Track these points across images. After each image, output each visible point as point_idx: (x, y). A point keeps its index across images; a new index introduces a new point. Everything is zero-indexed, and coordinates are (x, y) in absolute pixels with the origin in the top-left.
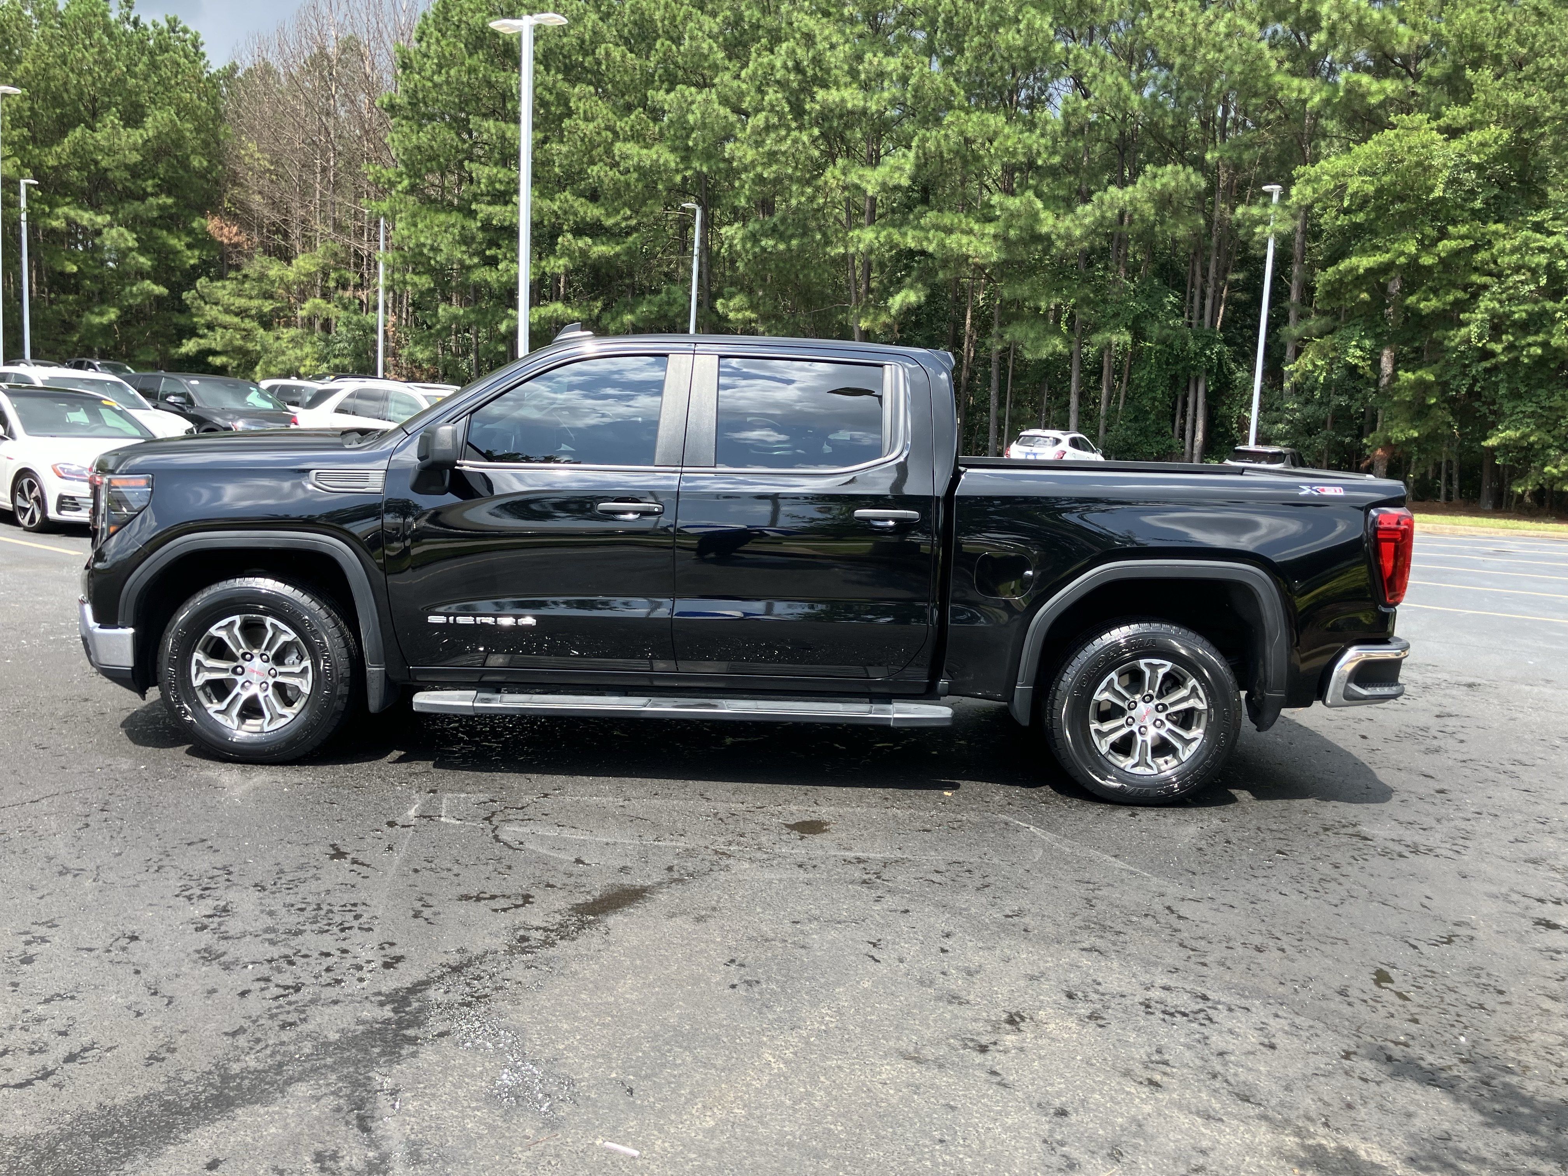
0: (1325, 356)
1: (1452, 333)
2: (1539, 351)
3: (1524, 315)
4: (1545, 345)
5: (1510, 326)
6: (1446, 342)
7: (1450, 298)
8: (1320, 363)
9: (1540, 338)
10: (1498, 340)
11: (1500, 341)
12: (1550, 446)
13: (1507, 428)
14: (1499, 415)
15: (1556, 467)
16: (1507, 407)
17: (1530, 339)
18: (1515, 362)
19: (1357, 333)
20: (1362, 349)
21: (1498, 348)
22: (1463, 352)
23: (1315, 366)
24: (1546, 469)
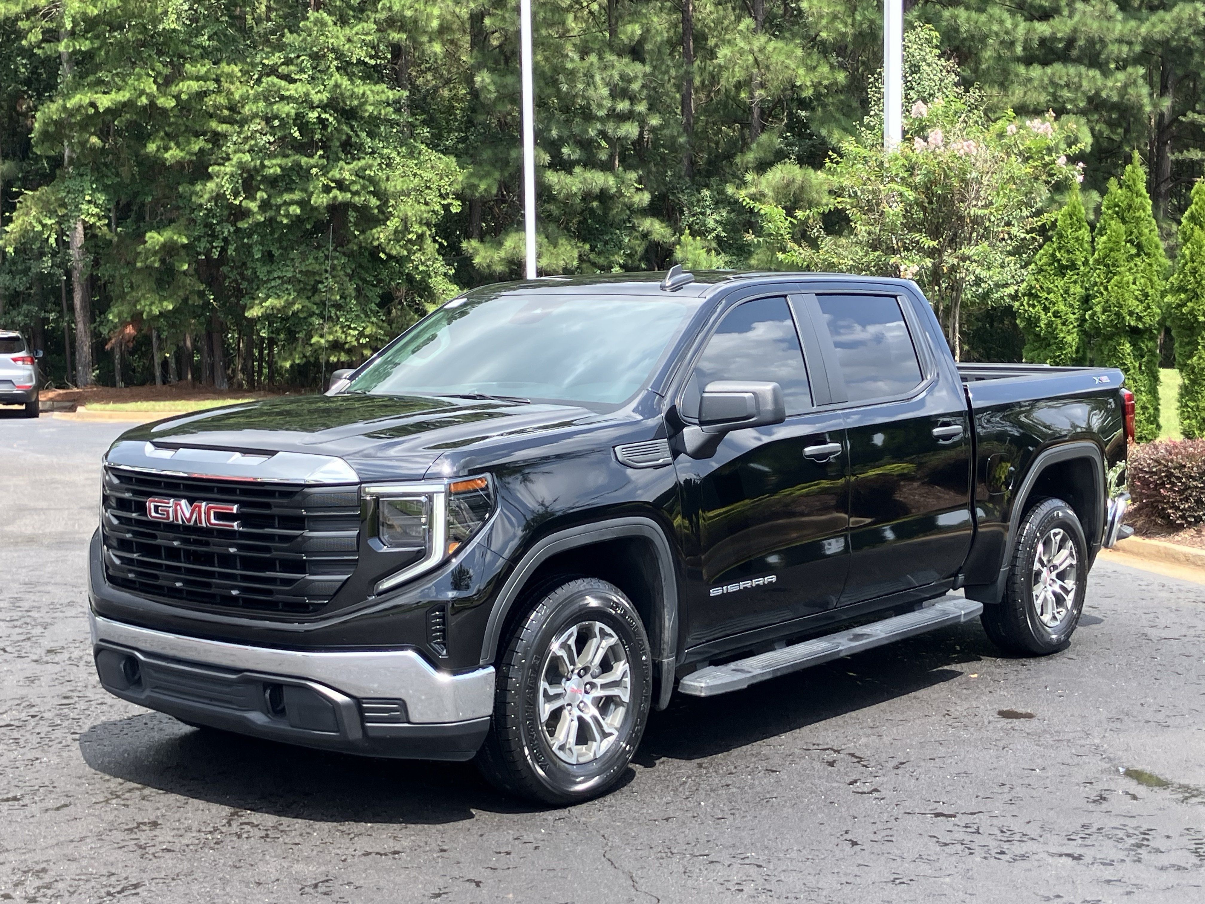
0: (52, 213)
1: (198, 188)
2: (298, 211)
3: (279, 170)
4: (301, 203)
5: (261, 182)
6: (194, 199)
7: (196, 148)
8: (49, 222)
9: (297, 196)
10: (251, 197)
11: (254, 199)
12: (312, 314)
13: (268, 297)
14: (256, 282)
15: (322, 336)
16: (262, 272)
17: (287, 197)
18: (271, 222)
19: (87, 185)
20: (97, 206)
21: (253, 206)
22: (210, 210)
23: (44, 226)
24: (313, 340)
